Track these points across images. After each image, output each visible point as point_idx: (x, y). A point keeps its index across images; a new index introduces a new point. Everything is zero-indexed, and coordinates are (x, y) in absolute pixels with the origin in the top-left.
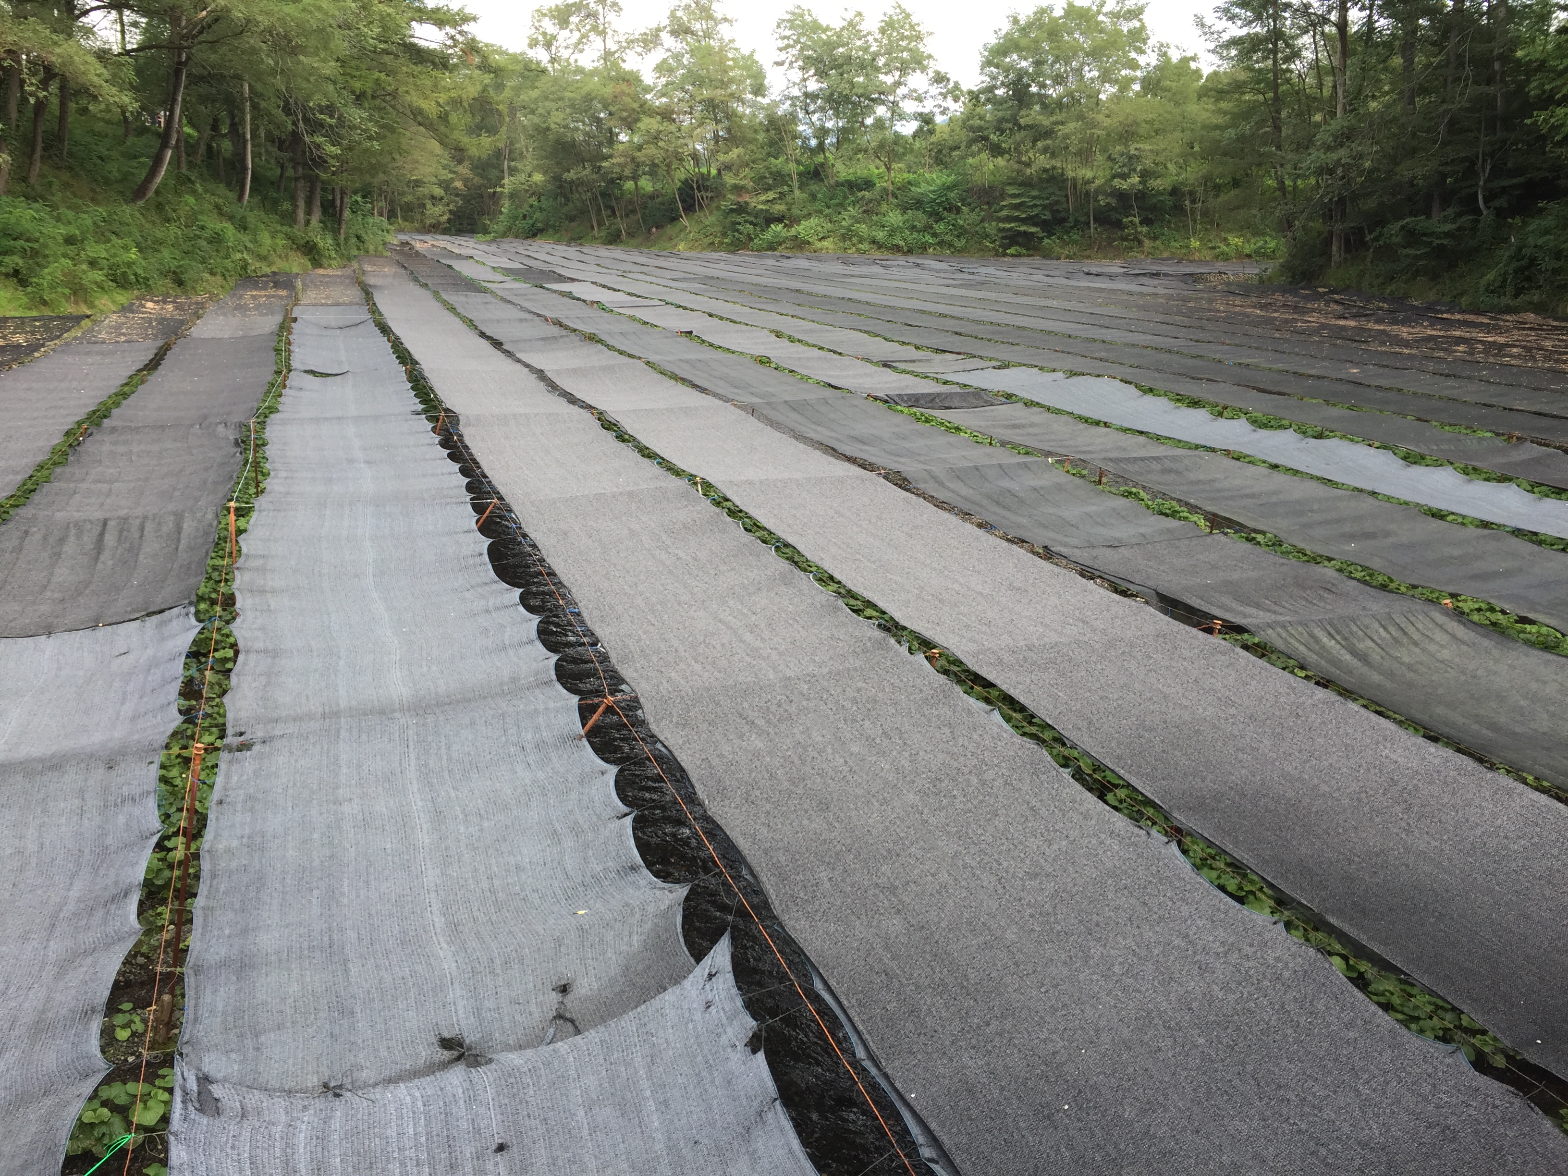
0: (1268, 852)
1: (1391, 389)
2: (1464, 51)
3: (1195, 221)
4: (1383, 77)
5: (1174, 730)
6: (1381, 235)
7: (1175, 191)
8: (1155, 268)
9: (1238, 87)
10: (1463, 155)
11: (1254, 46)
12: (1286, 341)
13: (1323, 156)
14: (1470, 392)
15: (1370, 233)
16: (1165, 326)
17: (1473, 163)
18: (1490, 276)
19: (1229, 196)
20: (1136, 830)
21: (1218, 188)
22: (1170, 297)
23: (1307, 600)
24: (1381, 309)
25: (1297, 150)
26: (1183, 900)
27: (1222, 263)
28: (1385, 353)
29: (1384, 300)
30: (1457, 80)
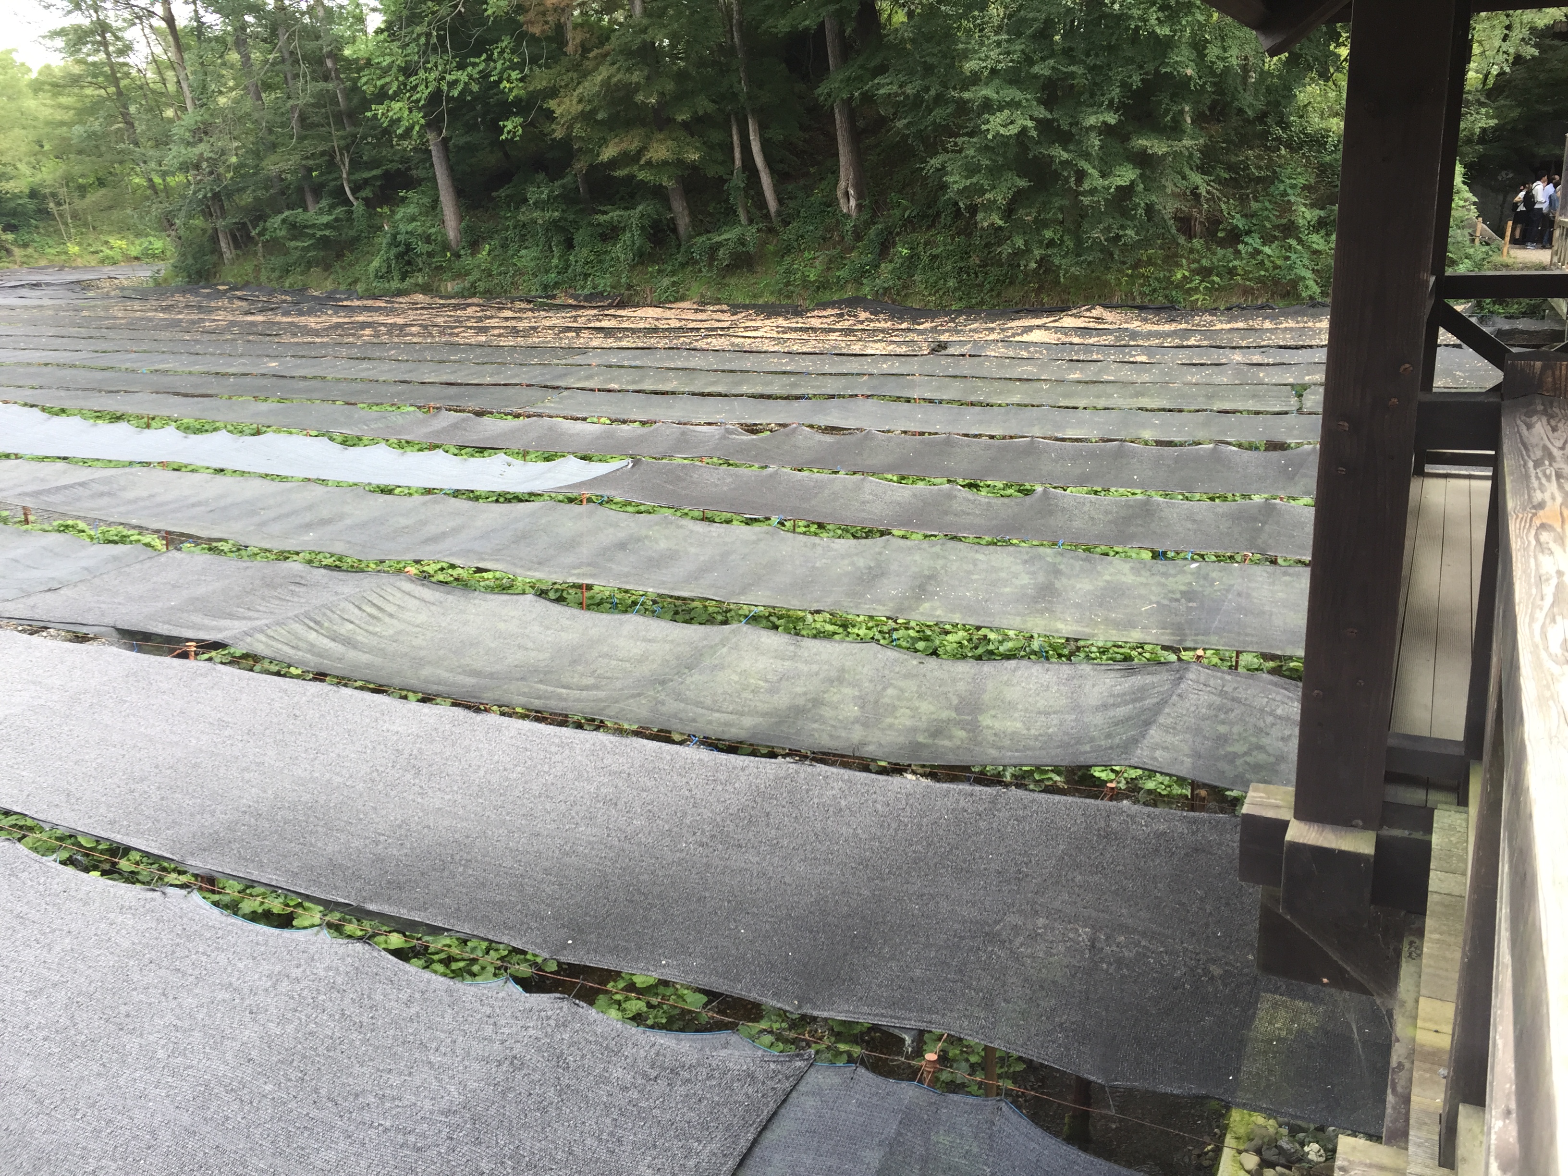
0: (296, 864)
1: (315, 378)
2: (295, 47)
3: (66, 224)
4: (224, 72)
5: (168, 772)
6: (265, 229)
7: (33, 194)
8: (34, 278)
9: (74, 81)
10: (320, 149)
11: (80, 38)
12: (197, 341)
13: (183, 151)
14: (384, 371)
15: (254, 228)
16: (60, 340)
17: (332, 157)
18: (376, 263)
19: (95, 197)
20: (150, 894)
21: (82, 190)
22: (60, 308)
23: (280, 598)
24: (285, 301)
25: (157, 146)
26: (217, 949)
27: (110, 268)
28: (297, 344)
29: (285, 293)
30: (296, 76)
